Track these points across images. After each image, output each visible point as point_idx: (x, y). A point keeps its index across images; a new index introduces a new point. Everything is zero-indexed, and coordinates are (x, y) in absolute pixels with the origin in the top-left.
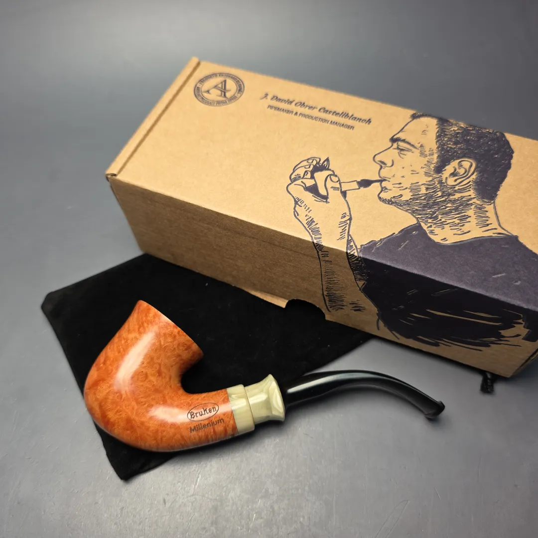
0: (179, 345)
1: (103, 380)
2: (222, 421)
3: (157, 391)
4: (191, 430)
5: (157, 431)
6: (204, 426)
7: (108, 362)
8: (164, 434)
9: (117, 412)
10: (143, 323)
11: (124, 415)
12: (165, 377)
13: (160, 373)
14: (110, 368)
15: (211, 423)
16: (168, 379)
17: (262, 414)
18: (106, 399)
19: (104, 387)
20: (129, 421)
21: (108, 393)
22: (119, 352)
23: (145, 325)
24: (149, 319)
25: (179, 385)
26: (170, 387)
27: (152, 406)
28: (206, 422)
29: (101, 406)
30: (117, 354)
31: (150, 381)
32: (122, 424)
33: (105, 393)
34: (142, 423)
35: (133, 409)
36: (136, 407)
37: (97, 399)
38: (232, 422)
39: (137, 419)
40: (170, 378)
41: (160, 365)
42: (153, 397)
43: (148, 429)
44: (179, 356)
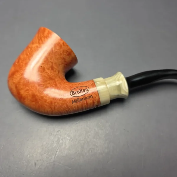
0: (63, 51)
1: (17, 71)
2: (91, 97)
3: (51, 79)
4: (73, 102)
5: (51, 103)
6: (81, 99)
7: (20, 61)
8: (56, 104)
9: (26, 91)
10: (41, 38)
11: (30, 93)
12: (55, 71)
13: (52, 68)
14: (21, 64)
15: (85, 98)
16: (57, 72)
17: (115, 93)
18: (19, 82)
19: (18, 75)
20: (34, 96)
21: (20, 79)
22: (27, 55)
23: (43, 39)
24: (45, 35)
25: (64, 77)
26: (59, 77)
27: (48, 87)
28: (82, 97)
29: (16, 87)
30: (25, 56)
31: (46, 72)
32: (30, 98)
33: (18, 79)
34: (42, 97)
35: (36, 89)
36: (38, 88)
37: (14, 83)
38: (97, 98)
39: (39, 95)
40: (59, 72)
41: (52, 63)
42: (49, 82)
43: (46, 101)
44: (64, 59)
